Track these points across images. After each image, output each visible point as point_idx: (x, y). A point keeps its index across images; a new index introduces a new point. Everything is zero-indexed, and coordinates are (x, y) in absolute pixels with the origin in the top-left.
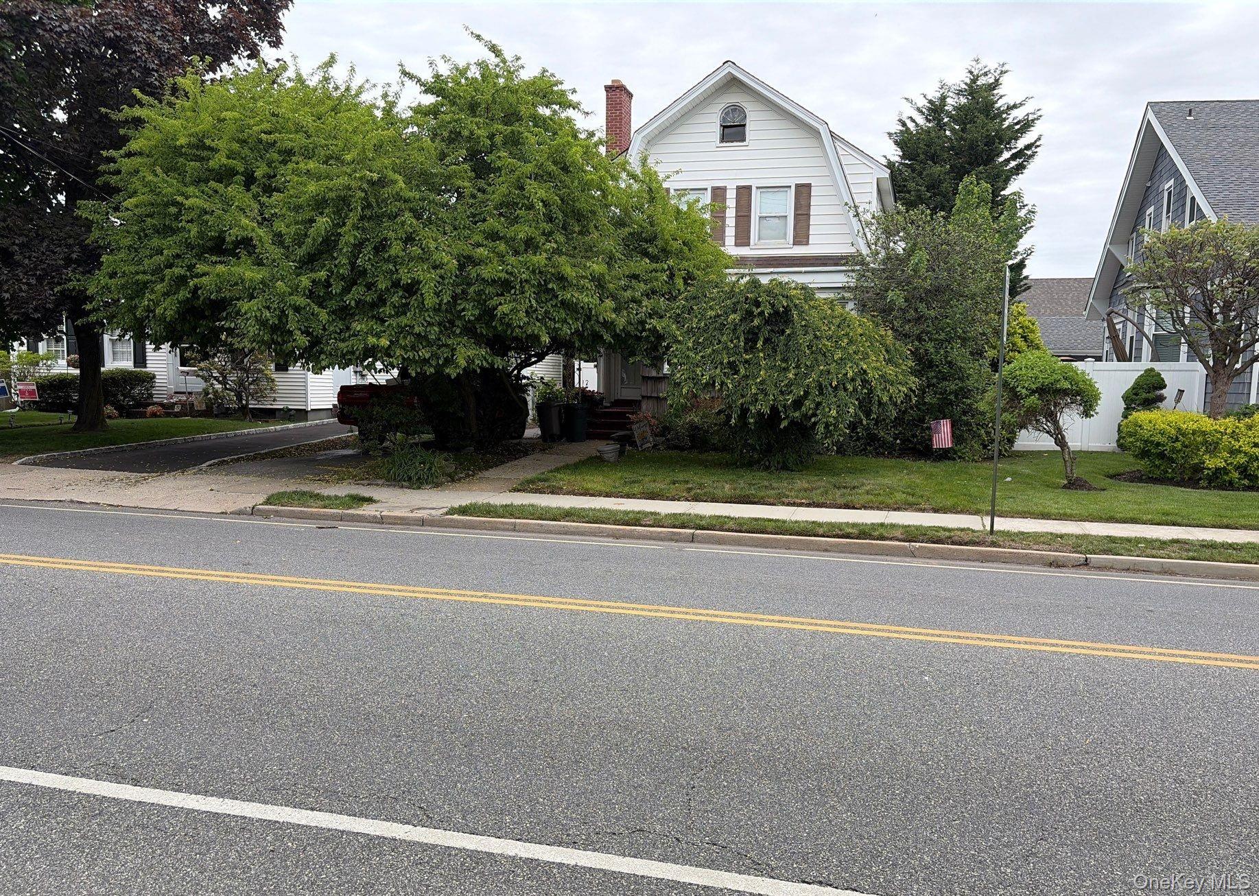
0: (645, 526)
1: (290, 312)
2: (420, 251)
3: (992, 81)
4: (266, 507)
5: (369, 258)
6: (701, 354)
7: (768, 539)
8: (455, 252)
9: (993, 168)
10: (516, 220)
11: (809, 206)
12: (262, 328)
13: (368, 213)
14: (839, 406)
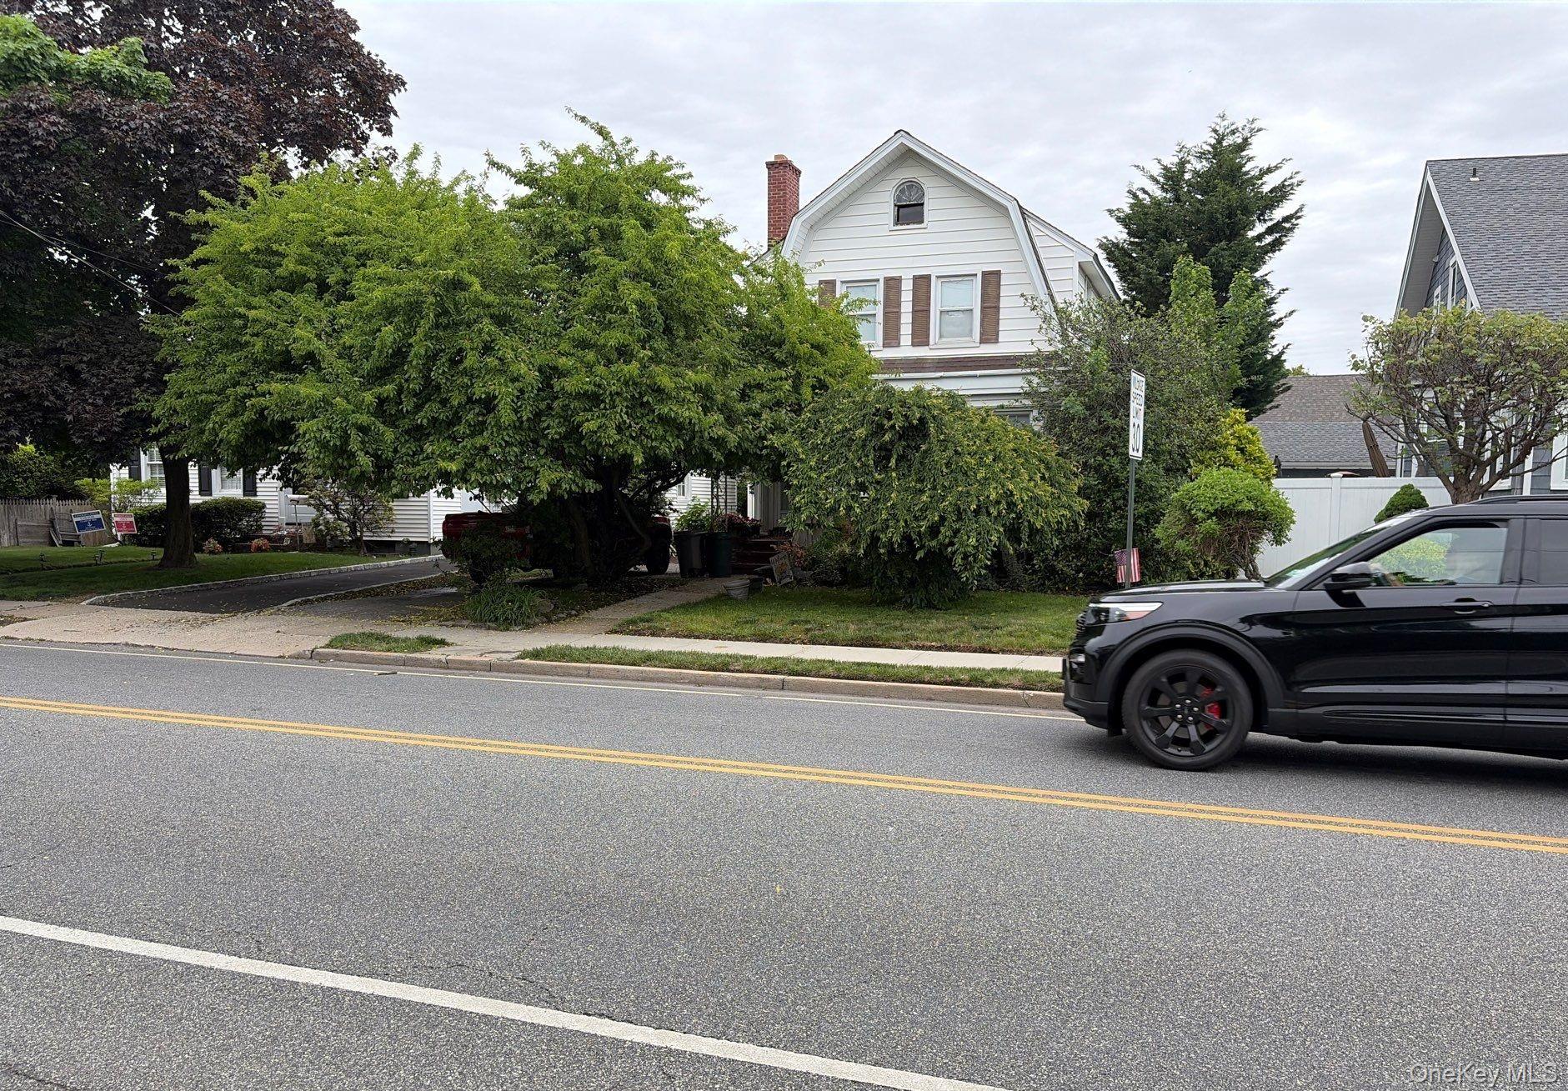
0: (733, 672)
1: (353, 432)
2: (496, 362)
3: (1239, 141)
4: (327, 650)
5: (444, 372)
6: (825, 474)
7: (866, 686)
8: (538, 361)
9: (1238, 245)
10: (609, 325)
11: (998, 297)
12: (323, 451)
13: (444, 320)
14: (979, 534)
